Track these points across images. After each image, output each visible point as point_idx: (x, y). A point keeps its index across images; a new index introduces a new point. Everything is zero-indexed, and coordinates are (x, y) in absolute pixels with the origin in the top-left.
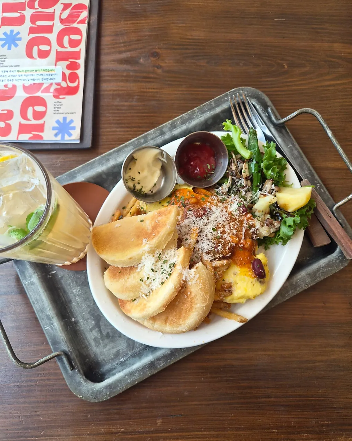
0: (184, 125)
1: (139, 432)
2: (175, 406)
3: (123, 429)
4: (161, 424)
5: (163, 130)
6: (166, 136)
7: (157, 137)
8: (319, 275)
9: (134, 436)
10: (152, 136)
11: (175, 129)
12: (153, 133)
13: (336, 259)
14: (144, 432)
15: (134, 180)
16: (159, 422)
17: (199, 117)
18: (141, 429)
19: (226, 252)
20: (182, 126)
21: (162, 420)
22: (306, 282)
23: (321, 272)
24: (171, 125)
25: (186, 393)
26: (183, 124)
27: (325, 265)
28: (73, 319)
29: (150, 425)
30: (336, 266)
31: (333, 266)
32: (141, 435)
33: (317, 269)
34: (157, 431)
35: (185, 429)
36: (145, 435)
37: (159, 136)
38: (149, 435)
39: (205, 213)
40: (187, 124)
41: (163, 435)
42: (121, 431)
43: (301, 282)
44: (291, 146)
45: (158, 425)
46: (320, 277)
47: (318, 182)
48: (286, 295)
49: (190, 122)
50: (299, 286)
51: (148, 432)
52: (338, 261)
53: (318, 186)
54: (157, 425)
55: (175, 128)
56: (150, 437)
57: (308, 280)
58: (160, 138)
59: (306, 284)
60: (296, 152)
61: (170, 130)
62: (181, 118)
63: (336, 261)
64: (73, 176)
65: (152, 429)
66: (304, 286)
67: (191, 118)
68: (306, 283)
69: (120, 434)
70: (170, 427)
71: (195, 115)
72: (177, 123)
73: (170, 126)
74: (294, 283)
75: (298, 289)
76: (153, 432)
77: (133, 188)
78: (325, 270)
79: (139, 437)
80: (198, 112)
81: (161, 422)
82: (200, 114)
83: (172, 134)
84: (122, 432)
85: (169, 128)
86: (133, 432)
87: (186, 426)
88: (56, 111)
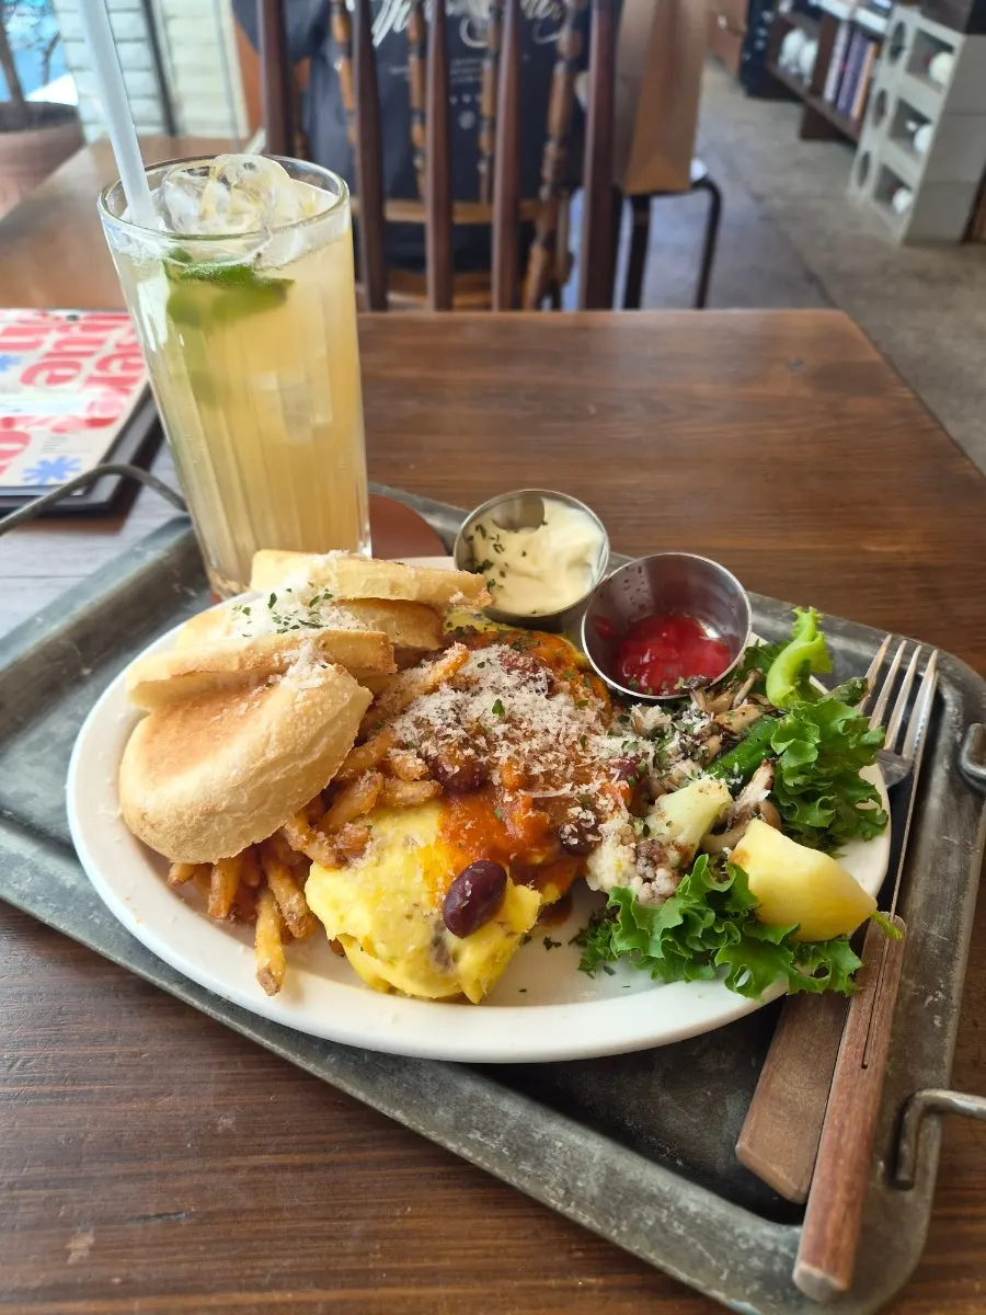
2: (163, 1176)
4: (85, 1253)
8: (641, 1218)
13: (760, 1247)
15: (497, 551)
16: (81, 1245)
19: (451, 757)
21: (94, 1236)
22: (575, 1179)
23: (658, 1220)
27: (697, 1214)
28: (86, 672)
30: (733, 1272)
31: (722, 1256)
33: (655, 1191)
39: (528, 669)
43: (561, 1158)
44: (956, 842)
45: (74, 1257)
46: (634, 1230)
47: (949, 988)
48: (471, 1136)
50: (539, 1162)
52: (755, 1262)
53: (935, 996)
57: (589, 1184)
59: (567, 1191)
60: (954, 866)
63: (750, 1252)
64: (431, 510)
65: (38, 1279)
66: (553, 1181)
68: (570, 1184)
74: (538, 1137)
75: (526, 1166)
77: (480, 564)
78: (680, 1232)
88: (47, 448)
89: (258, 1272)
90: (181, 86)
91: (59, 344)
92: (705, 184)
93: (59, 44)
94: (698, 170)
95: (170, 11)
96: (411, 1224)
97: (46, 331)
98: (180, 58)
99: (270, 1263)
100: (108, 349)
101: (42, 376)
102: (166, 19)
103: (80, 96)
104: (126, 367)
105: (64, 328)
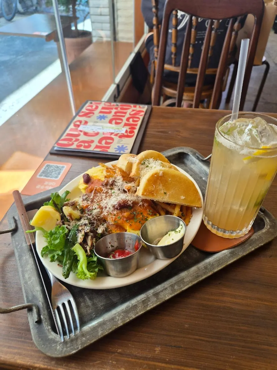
0: (133, 305)
1: (136, 356)
2: (174, 336)
3: (120, 350)
4: (159, 352)
5: (156, 299)
6: (152, 292)
7: (162, 291)
9: (130, 359)
10: (167, 292)
11: (143, 299)
12: (166, 296)
14: (141, 357)
16: (158, 349)
17: (117, 314)
18: (138, 353)
20: (136, 303)
21: (160, 348)
24: (148, 305)
25: (186, 326)
26: (135, 305)
29: (148, 351)
32: (137, 360)
34: (154, 359)
35: (183, 363)
36: (141, 361)
37: (159, 292)
38: (146, 362)
40: (131, 305)
41: (160, 364)
42: (118, 351)
45: (157, 352)
49: (128, 307)
51: (146, 359)
54: (155, 352)
55: (143, 301)
56: (147, 364)
58: (158, 290)
61: (149, 298)
62: (137, 313)
65: (149, 356)
67: (127, 312)
69: (116, 354)
70: (168, 358)
71: (121, 317)
72: (142, 306)
73: (149, 303)
76: (149, 359)
79: (136, 361)
80: (118, 320)
81: (160, 351)
82: (116, 318)
83: (146, 295)
84: (119, 353)
85: (149, 301)
86: (130, 355)
87: (185, 360)
88: (118, 142)
89: (200, 365)
90: (119, 28)
91: (116, 113)
92: (266, 63)
93: (89, 15)
94: (264, 59)
95: (119, 8)
96: (235, 361)
97: (112, 109)
98: (120, 20)
99: (202, 363)
100: (127, 116)
101: (114, 122)
102: (117, 10)
103: (93, 29)
104: (133, 121)
105: (116, 108)
